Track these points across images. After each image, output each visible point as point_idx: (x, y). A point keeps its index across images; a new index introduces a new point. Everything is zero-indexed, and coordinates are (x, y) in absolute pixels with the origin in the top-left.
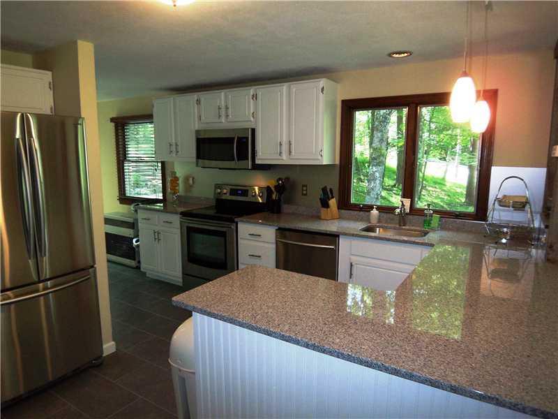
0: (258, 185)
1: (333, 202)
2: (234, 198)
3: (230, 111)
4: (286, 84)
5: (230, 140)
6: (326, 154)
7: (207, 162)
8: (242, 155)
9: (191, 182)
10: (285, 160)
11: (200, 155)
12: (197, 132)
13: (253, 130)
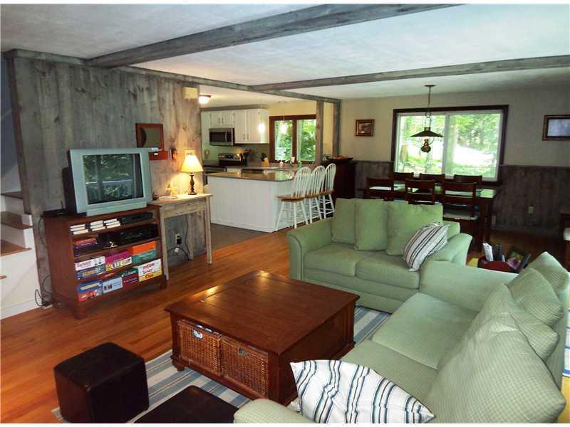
0: (238, 153)
1: (266, 159)
2: (227, 159)
3: (224, 121)
4: (246, 110)
5: (224, 133)
6: (263, 139)
7: (213, 143)
8: (229, 140)
9: (207, 153)
10: (246, 141)
11: (211, 140)
12: (210, 129)
13: (234, 129)
